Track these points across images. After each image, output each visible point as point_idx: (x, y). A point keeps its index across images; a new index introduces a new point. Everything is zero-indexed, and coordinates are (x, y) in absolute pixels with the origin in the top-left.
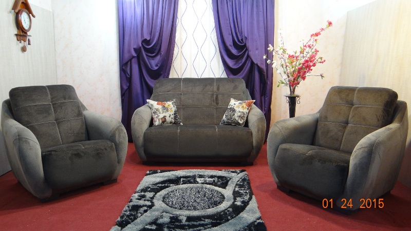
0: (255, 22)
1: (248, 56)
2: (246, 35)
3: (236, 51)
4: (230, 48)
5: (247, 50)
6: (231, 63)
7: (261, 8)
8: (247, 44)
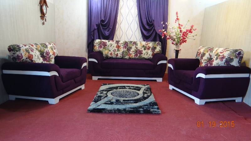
0: (158, 12)
1: (154, 30)
2: (154, 19)
3: (148, 27)
4: (145, 25)
5: (153, 26)
6: (145, 33)
7: (162, 5)
8: (154, 23)
